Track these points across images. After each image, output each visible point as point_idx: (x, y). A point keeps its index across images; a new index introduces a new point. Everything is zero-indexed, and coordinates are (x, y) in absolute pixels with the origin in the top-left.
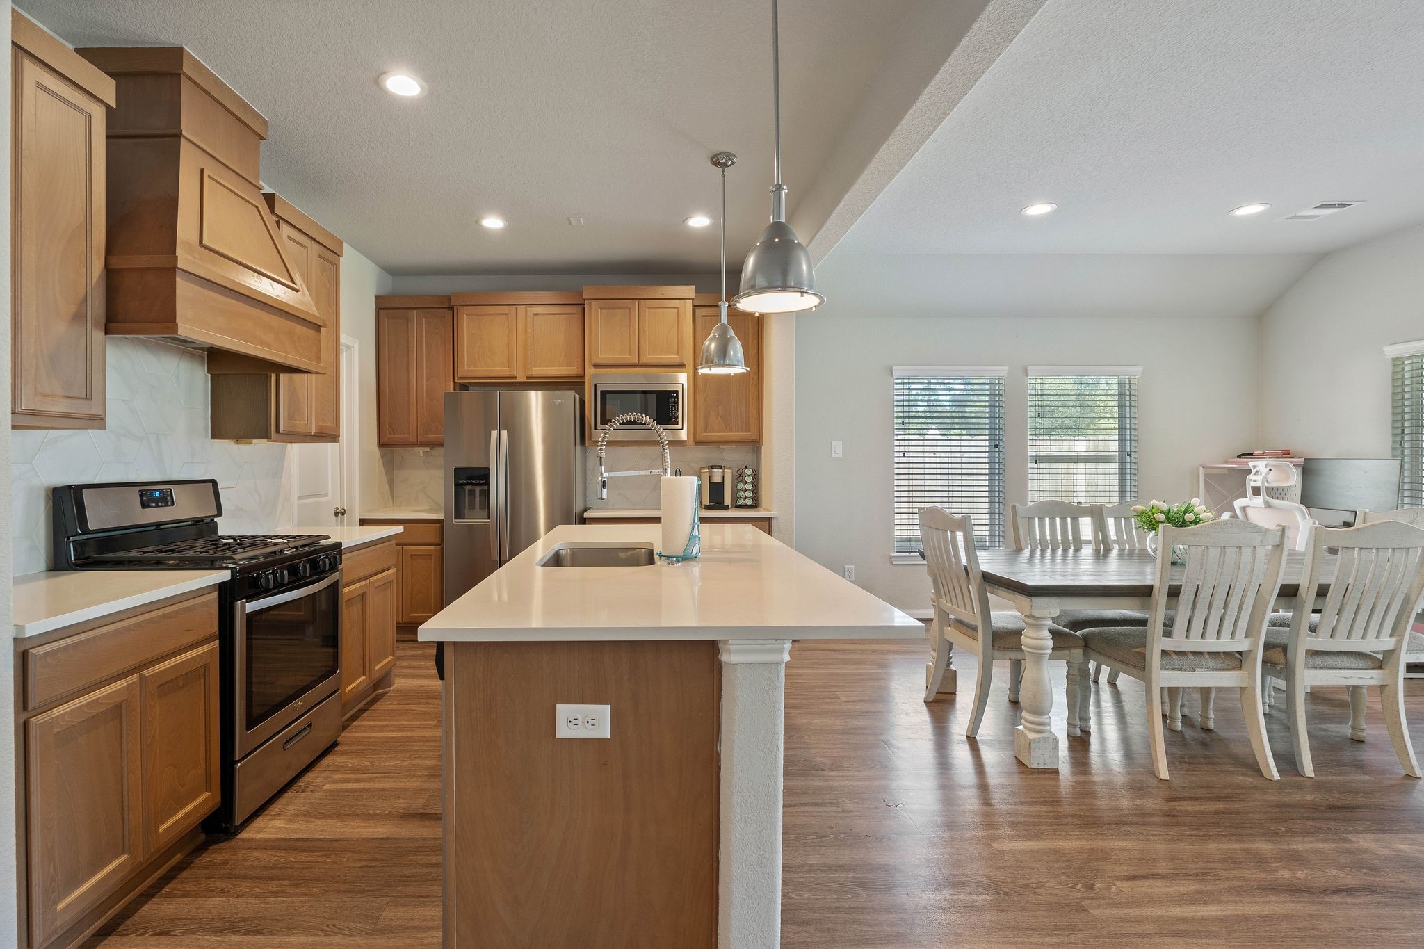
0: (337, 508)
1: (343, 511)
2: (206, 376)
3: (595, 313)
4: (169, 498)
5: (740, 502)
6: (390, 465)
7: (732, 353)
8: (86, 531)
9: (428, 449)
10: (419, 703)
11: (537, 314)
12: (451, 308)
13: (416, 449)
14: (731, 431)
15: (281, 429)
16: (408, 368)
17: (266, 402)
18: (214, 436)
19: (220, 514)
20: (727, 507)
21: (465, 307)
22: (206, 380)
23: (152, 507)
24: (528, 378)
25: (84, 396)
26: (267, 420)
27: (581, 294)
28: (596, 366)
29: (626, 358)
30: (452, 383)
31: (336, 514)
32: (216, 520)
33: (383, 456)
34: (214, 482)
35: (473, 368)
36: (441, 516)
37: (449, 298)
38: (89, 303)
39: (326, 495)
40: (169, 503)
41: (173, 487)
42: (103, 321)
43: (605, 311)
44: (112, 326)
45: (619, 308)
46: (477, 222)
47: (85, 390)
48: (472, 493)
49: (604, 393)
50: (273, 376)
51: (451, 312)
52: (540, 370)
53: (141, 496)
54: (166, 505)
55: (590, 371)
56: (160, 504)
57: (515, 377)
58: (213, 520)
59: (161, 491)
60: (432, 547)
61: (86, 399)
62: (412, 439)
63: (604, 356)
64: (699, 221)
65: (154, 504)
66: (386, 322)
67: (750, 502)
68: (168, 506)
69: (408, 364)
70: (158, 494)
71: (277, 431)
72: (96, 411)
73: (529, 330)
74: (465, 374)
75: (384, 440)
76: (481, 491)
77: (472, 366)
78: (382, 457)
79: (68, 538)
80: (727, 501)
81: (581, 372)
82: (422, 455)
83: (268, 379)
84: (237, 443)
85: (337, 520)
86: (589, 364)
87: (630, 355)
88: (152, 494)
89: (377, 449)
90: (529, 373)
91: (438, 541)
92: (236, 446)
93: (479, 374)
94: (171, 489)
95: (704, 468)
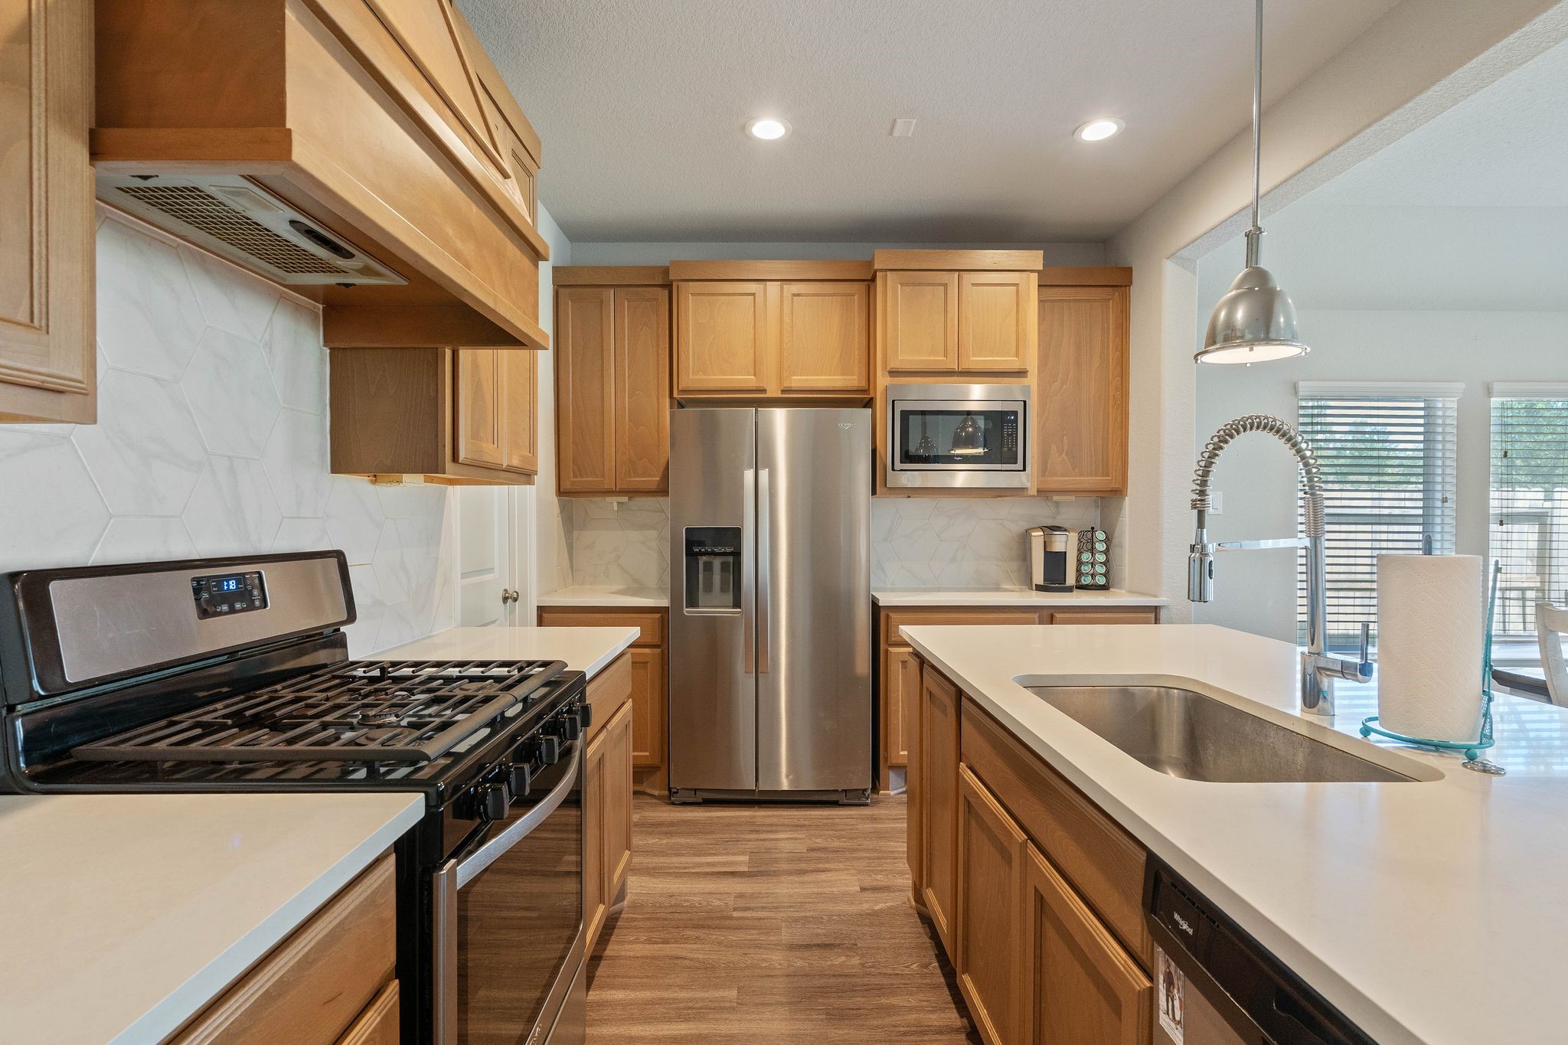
0: (506, 591)
1: (515, 595)
2: (321, 351)
3: (892, 293)
4: (256, 592)
5: (1086, 580)
6: (570, 523)
7: (1282, 320)
8: (57, 685)
9: (625, 499)
10: (686, 940)
11: (798, 295)
12: (668, 286)
13: (609, 499)
14: (1081, 475)
15: (462, 455)
16: (602, 377)
17: (436, 402)
18: (336, 468)
19: (351, 617)
20: (1070, 589)
21: (691, 283)
22: (322, 360)
23: (221, 614)
24: (783, 391)
25: (23, 316)
26: (437, 436)
27: (870, 263)
28: (893, 373)
29: (939, 360)
30: (667, 400)
31: (505, 599)
32: (343, 629)
33: (564, 509)
34: (339, 555)
35: (701, 376)
36: (664, 602)
37: (666, 271)
38: (38, 48)
39: (492, 570)
40: (257, 603)
41: (264, 569)
42: (85, 118)
43: (908, 289)
44: (113, 135)
45: (929, 285)
46: (744, 128)
47: (26, 301)
48: (708, 567)
49: (905, 415)
50: (448, 353)
51: (667, 292)
52: (801, 380)
53: (197, 591)
54: (251, 607)
55: (882, 381)
56: (238, 606)
57: (764, 391)
58: (339, 630)
59: (240, 578)
60: (647, 651)
61: (30, 324)
62: (609, 484)
63: (905, 358)
64: (1099, 130)
65: (225, 608)
66: (568, 306)
67: (1101, 581)
68: (254, 608)
69: (603, 370)
70: (232, 585)
71: (455, 458)
72: (64, 367)
73: (786, 319)
74: (691, 386)
75: (567, 485)
76: (723, 564)
77: (696, 376)
78: (562, 511)
79: (11, 709)
80: (1071, 580)
81: (863, 384)
82: (616, 508)
83: (436, 359)
84: (374, 482)
85: (505, 609)
86: (882, 370)
87: (946, 355)
88: (220, 585)
89: (555, 499)
90: (786, 384)
91: (656, 640)
92: (371, 487)
93: (711, 386)
94: (259, 573)
95: (1034, 529)
